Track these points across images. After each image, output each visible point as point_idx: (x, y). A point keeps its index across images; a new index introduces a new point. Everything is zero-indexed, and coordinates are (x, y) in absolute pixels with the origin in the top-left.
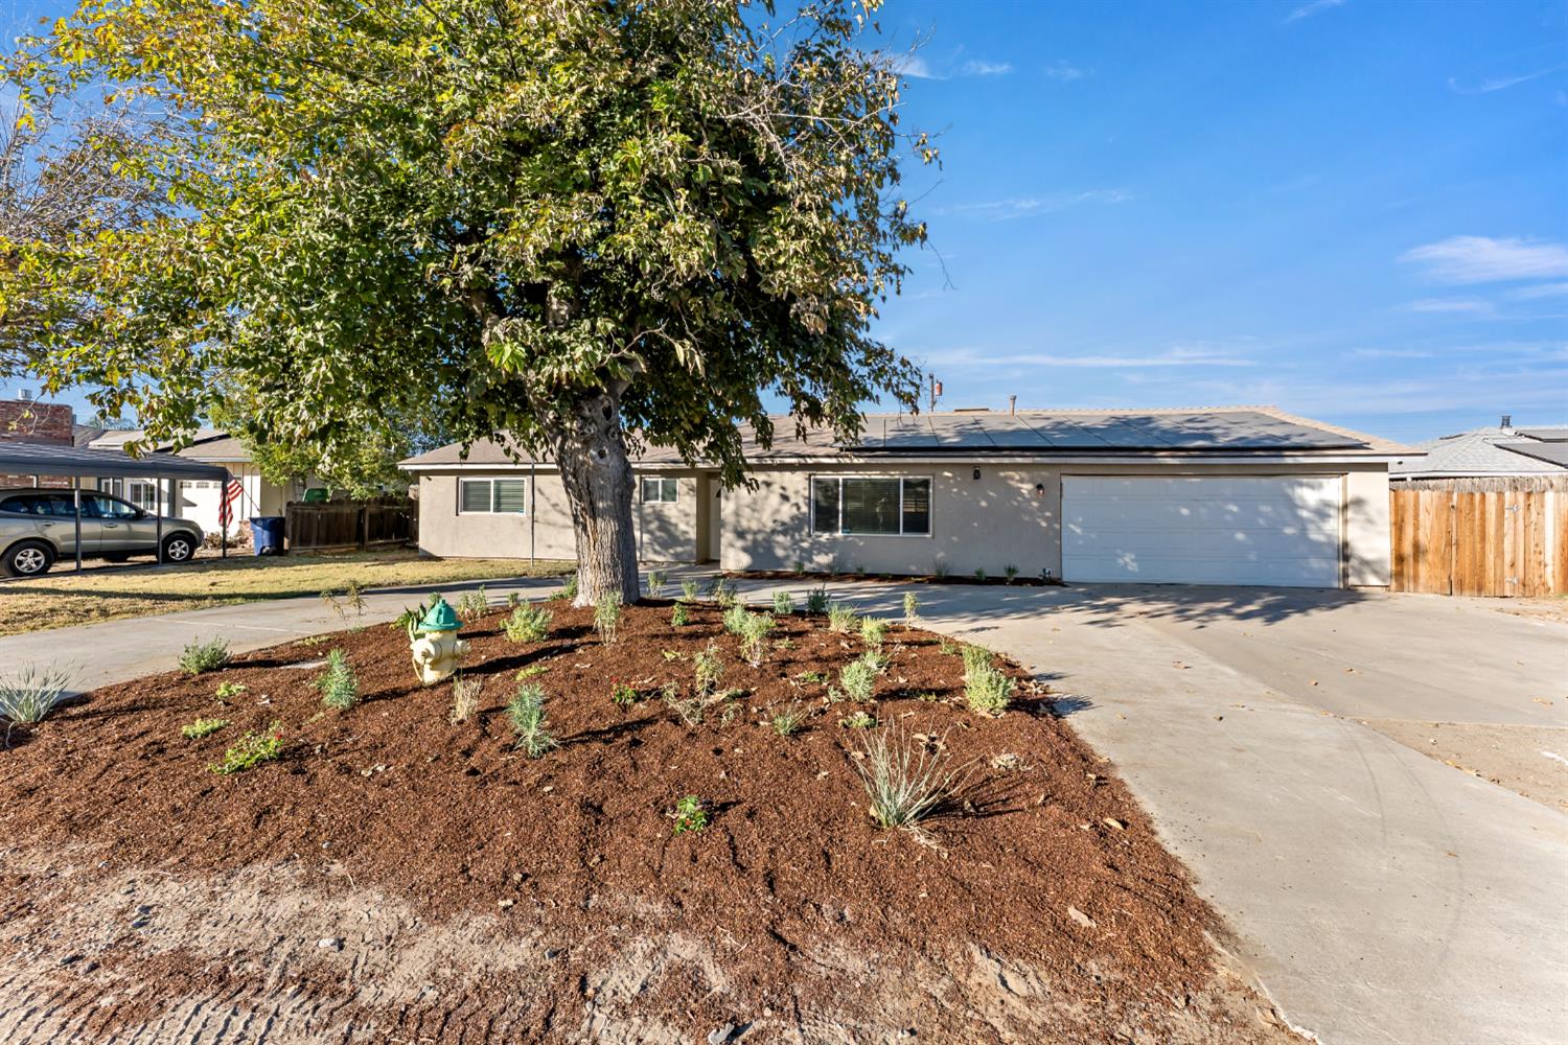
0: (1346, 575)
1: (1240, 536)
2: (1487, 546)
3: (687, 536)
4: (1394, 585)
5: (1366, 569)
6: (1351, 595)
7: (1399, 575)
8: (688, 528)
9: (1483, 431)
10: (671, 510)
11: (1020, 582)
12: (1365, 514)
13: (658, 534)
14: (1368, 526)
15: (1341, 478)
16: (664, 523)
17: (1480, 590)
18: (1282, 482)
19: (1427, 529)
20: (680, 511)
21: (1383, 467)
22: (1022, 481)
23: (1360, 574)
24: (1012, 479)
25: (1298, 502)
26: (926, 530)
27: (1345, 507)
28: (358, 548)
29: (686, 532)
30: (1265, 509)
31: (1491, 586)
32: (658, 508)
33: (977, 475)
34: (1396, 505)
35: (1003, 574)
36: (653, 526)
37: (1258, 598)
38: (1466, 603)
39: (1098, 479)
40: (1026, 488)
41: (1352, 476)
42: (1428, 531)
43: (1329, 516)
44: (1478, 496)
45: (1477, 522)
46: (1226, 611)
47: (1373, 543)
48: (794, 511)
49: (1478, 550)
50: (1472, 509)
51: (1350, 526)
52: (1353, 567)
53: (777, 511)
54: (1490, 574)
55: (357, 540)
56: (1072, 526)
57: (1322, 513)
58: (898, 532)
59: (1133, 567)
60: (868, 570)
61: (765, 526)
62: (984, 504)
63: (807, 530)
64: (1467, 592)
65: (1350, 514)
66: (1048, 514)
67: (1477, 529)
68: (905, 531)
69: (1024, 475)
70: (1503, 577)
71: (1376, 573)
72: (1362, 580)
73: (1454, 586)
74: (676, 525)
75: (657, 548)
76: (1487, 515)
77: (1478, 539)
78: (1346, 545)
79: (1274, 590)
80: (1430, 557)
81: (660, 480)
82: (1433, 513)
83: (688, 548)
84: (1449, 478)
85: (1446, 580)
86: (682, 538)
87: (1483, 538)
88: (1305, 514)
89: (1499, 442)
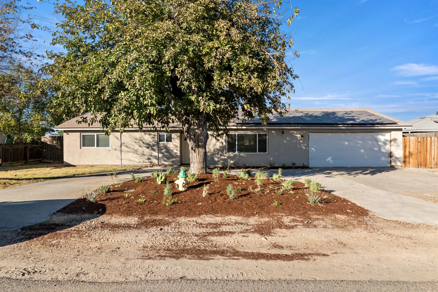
0: (391, 162)
1: (362, 151)
2: (428, 153)
3: (177, 154)
4: (403, 165)
5: (397, 160)
6: (393, 168)
7: (405, 162)
8: (177, 151)
9: (431, 116)
10: (171, 145)
11: (297, 168)
12: (397, 143)
13: (166, 154)
14: (397, 147)
15: (390, 133)
16: (168, 150)
17: (426, 166)
18: (374, 134)
19: (412, 148)
20: (174, 145)
21: (401, 130)
22: (297, 134)
23: (395, 162)
24: (294, 133)
25: (378, 140)
26: (266, 151)
27: (391, 141)
28: (25, 163)
29: (177, 153)
30: (370, 142)
31: (428, 165)
32: (165, 144)
33: (283, 133)
34: (404, 141)
35: (291, 165)
36: (163, 151)
37: (368, 170)
38: (422, 170)
39: (320, 134)
40: (299, 136)
41: (393, 132)
42: (413, 149)
43: (387, 144)
44: (425, 138)
45: (425, 146)
46: (361, 173)
47: (398, 153)
48: (221, 145)
49: (425, 154)
50: (424, 143)
51: (392, 147)
52: (393, 160)
53: (215, 145)
54: (428, 161)
55: (24, 160)
56: (313, 149)
57: (385, 143)
58: (256, 152)
59: (331, 162)
60: (247, 165)
61: (211, 150)
62: (285, 141)
63: (225, 151)
64: (422, 167)
65: (392, 143)
66: (305, 145)
67: (425, 148)
68: (259, 151)
69: (298, 132)
70: (431, 162)
71: (399, 161)
72: (396, 164)
73: (419, 165)
74: (172, 150)
75: (165, 159)
76: (428, 144)
77: (425, 151)
78: (391, 153)
79: (372, 168)
80: (413, 156)
81: (165, 134)
82: (414, 143)
83: (177, 159)
84: (419, 132)
85: (417, 164)
86: (175, 155)
87: (426, 151)
88: (380, 143)
89: (435, 120)
